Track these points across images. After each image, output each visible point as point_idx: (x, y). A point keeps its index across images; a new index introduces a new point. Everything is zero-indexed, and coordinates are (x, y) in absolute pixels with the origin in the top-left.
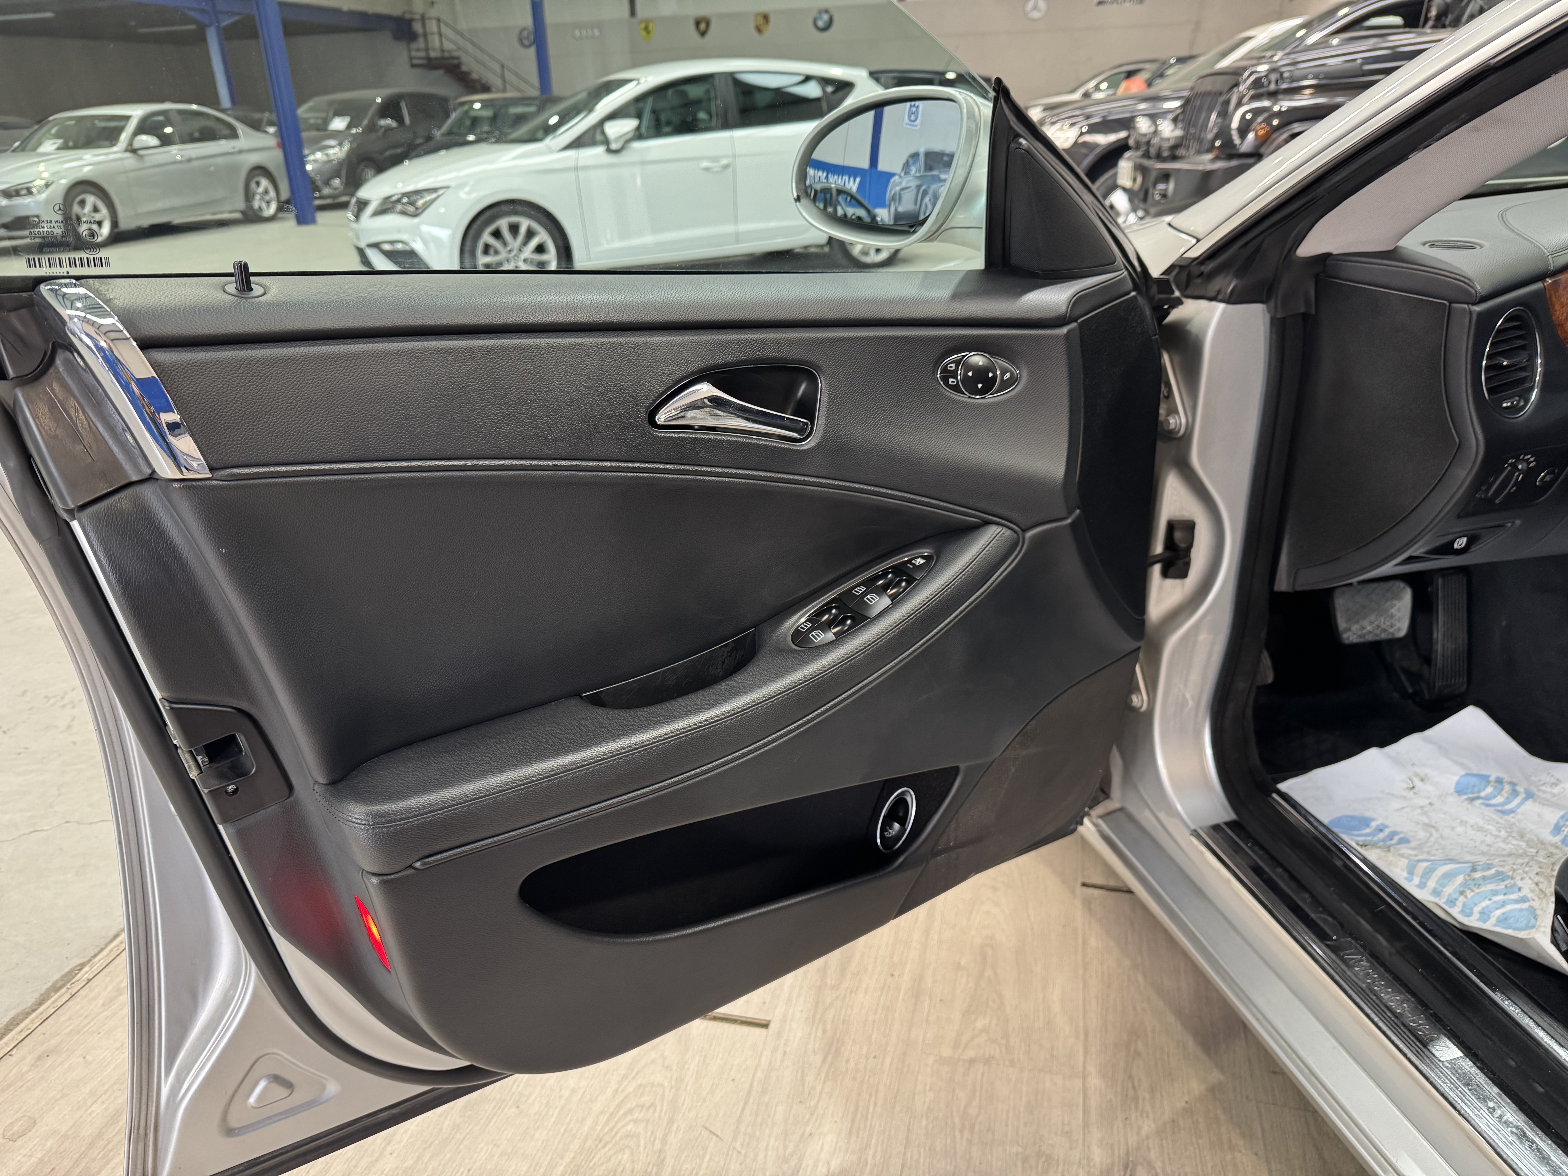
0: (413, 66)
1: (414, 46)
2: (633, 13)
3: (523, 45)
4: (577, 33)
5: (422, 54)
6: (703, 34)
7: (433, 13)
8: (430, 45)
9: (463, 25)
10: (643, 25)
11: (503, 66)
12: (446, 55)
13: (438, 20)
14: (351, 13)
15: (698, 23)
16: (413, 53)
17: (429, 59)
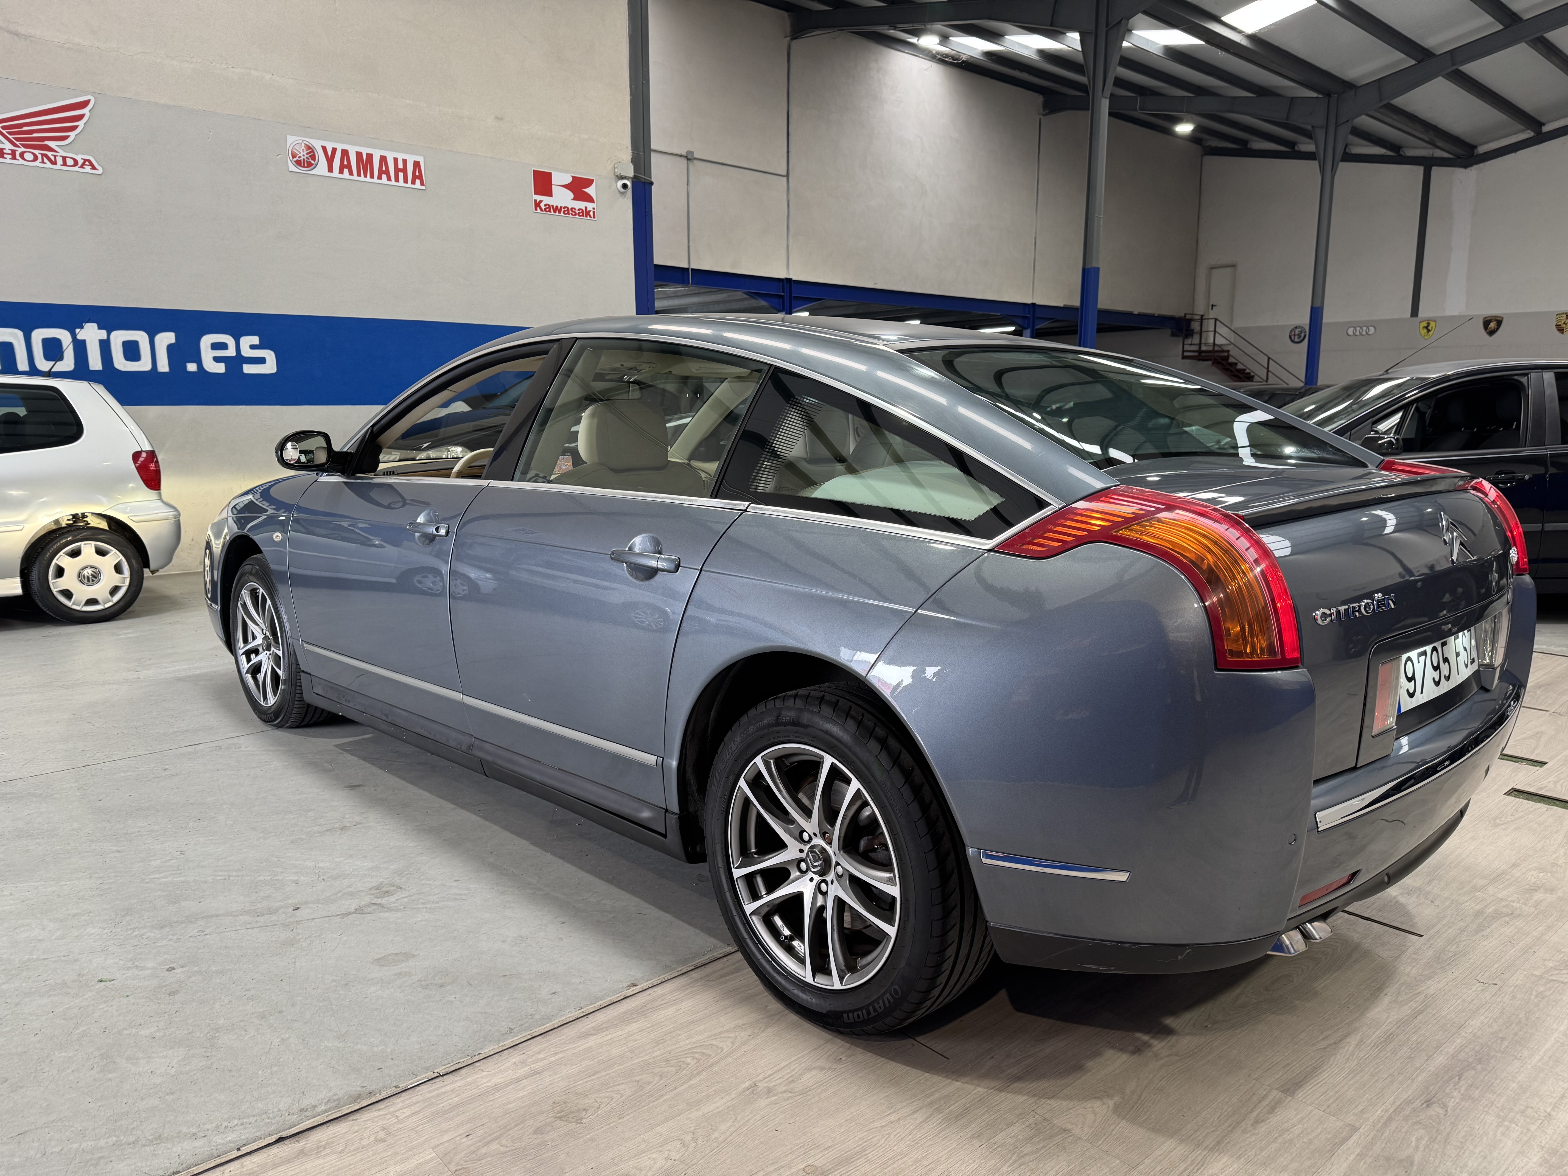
0: (1184, 357)
1: (1189, 341)
2: (1415, 312)
3: (1293, 341)
4: (1350, 332)
5: (1195, 348)
6: (1491, 333)
7: (1212, 314)
8: (1203, 341)
9: (1238, 324)
10: (1425, 324)
11: (1269, 358)
12: (1216, 348)
13: (1216, 320)
14: (1141, 316)
15: (1486, 323)
16: (1187, 348)
17: (1200, 352)
